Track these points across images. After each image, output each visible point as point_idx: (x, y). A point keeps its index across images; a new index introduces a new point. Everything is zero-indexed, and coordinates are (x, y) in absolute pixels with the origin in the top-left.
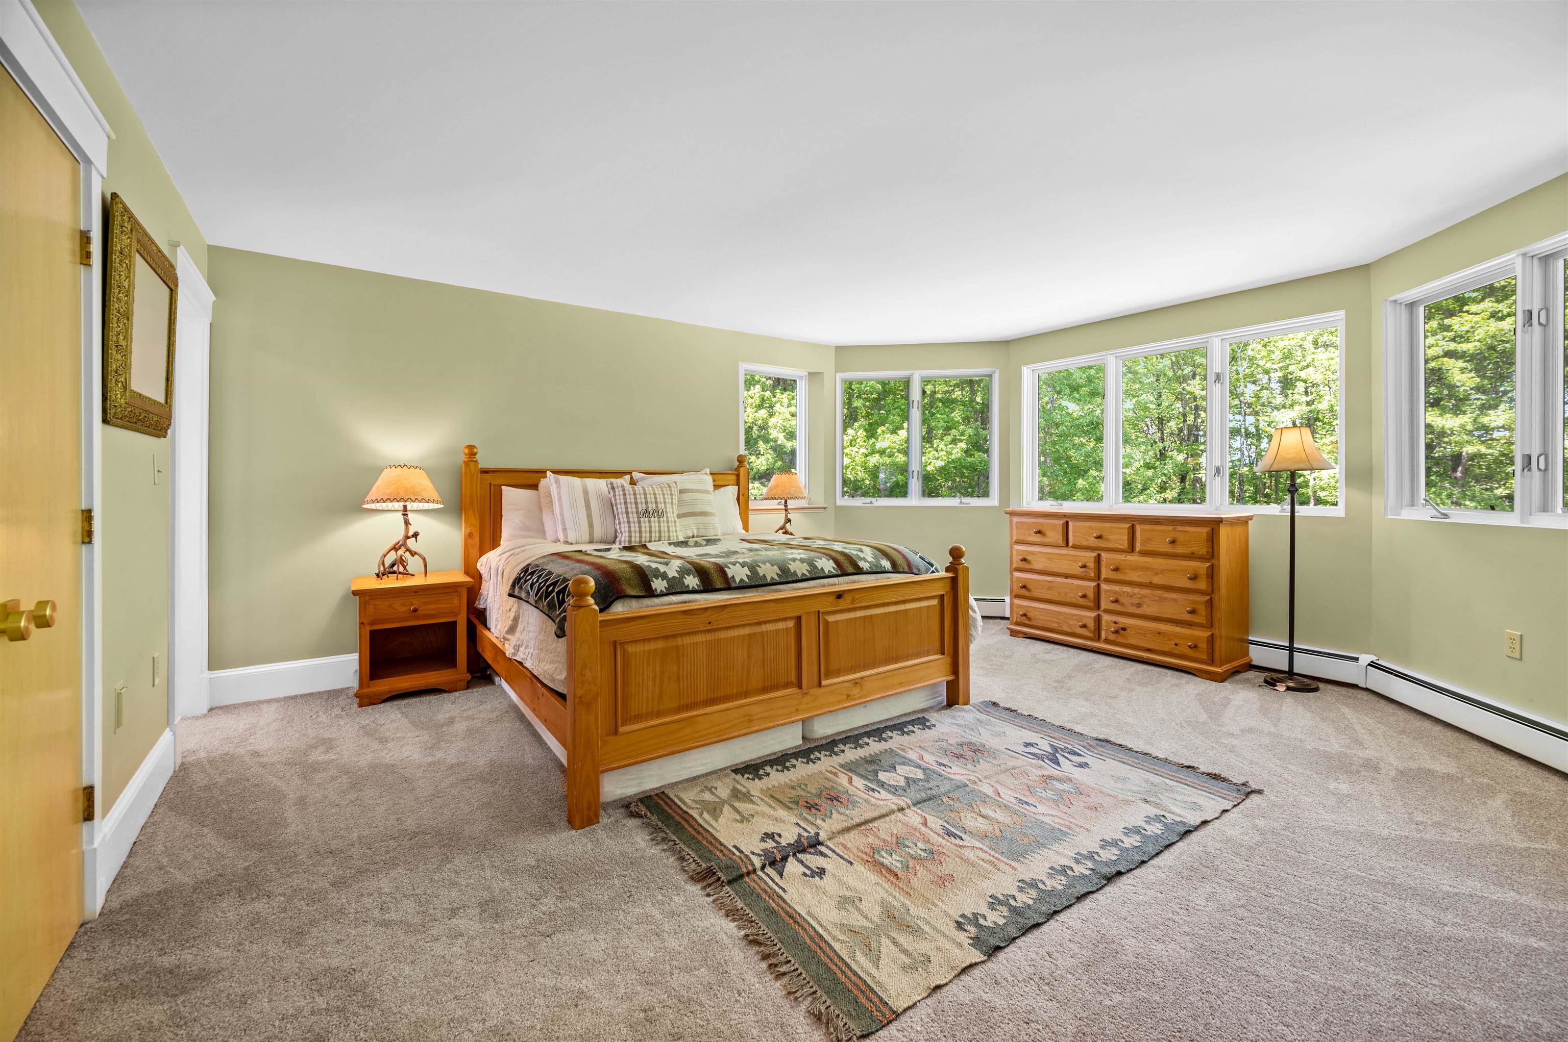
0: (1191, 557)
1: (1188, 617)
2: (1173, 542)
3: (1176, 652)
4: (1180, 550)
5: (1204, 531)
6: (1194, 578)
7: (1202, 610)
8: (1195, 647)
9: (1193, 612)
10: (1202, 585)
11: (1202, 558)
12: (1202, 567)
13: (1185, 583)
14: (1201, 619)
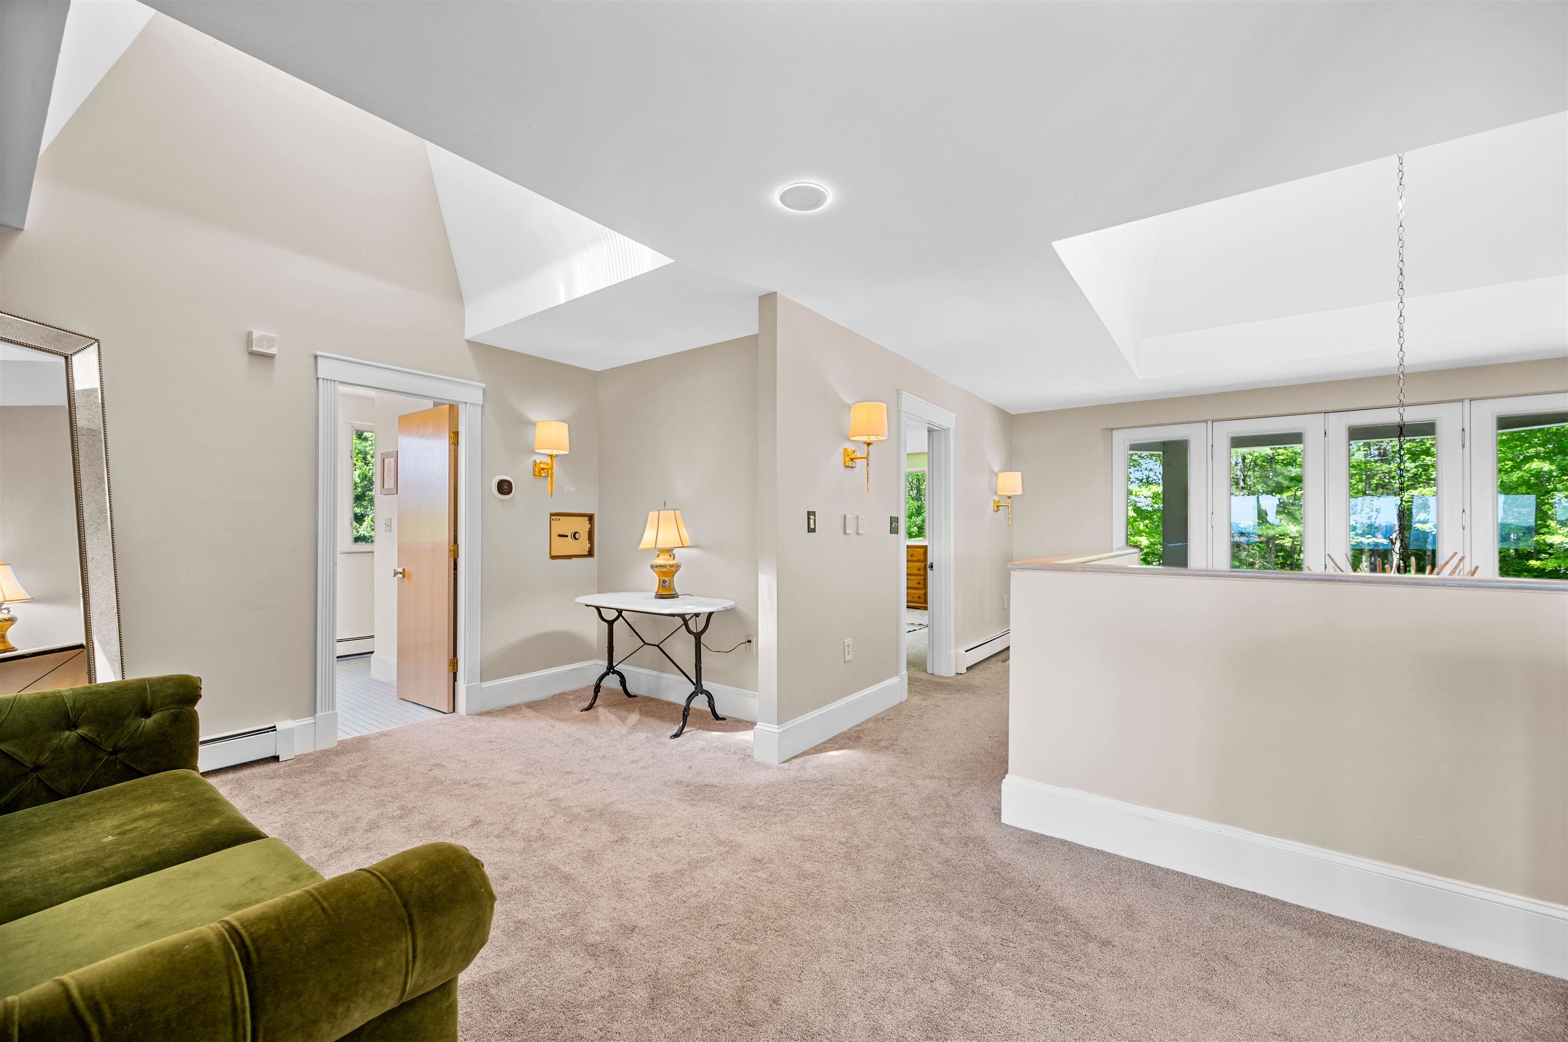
0: (918, 561)
1: (917, 586)
2: (912, 555)
3: (913, 600)
4: (914, 558)
5: (923, 550)
6: (919, 569)
7: (922, 582)
8: (919, 597)
9: (919, 583)
10: (922, 572)
11: (922, 561)
12: (921, 565)
13: (916, 572)
14: (921, 586)
